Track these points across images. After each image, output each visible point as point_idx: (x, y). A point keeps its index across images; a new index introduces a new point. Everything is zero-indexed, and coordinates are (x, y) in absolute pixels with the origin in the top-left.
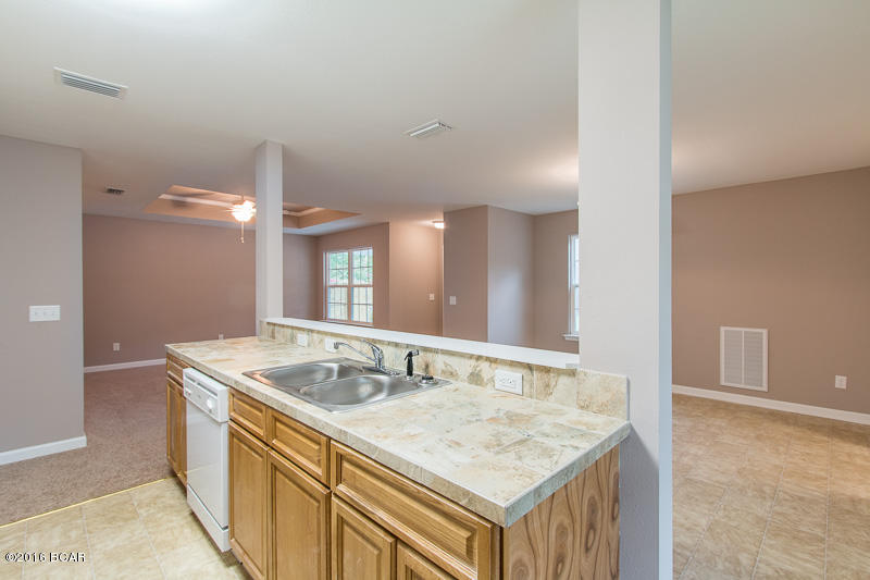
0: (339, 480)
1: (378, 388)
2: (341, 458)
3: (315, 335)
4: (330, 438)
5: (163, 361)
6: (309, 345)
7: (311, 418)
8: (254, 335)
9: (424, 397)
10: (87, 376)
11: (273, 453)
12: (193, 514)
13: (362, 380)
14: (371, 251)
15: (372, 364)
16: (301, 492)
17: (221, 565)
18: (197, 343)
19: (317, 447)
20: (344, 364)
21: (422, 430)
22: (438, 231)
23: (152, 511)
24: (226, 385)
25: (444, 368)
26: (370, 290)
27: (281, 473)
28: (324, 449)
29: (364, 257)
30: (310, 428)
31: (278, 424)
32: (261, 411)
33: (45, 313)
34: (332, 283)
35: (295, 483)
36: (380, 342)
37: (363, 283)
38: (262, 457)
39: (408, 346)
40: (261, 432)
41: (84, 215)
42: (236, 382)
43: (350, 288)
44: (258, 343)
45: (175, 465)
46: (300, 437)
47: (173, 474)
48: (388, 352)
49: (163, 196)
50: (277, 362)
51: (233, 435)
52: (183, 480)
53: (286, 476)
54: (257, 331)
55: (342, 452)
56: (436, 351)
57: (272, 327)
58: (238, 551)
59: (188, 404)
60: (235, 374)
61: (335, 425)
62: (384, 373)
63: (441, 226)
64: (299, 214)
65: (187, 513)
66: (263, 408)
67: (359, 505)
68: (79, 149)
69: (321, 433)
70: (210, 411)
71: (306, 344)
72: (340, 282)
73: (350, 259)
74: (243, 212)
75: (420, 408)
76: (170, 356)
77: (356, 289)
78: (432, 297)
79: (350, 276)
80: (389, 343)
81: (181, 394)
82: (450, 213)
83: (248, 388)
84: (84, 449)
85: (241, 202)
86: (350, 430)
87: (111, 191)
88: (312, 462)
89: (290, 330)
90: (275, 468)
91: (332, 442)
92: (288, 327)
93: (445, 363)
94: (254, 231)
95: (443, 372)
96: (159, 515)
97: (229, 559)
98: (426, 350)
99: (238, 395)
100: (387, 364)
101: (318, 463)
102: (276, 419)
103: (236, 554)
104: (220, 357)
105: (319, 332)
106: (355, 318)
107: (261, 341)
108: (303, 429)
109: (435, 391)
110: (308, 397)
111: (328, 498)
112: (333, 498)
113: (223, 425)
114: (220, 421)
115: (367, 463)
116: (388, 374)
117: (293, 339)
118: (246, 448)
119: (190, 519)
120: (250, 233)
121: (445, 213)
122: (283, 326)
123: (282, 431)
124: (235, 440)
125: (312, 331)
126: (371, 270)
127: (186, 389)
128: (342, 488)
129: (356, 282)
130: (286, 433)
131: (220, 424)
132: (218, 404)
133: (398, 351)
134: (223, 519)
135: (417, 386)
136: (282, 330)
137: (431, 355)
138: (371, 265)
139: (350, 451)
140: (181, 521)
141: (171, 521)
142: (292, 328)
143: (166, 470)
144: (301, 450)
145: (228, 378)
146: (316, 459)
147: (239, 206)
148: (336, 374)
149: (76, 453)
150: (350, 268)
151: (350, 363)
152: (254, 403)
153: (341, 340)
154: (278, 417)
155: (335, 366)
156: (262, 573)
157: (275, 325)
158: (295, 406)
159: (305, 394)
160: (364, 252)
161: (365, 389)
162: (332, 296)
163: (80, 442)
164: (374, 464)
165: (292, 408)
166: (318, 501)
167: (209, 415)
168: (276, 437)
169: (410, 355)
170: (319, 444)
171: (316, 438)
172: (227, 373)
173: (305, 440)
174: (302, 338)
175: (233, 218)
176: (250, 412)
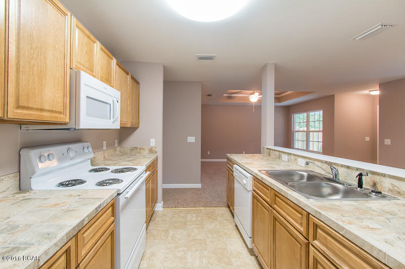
0: (315, 238)
1: (336, 191)
2: (316, 226)
3: (292, 156)
4: (309, 214)
5: (226, 160)
6: (288, 161)
7: (297, 199)
8: (260, 153)
9: (375, 204)
10: (202, 162)
11: (274, 211)
12: (236, 226)
13: (325, 185)
14: (321, 112)
15: (331, 176)
16: (290, 236)
17: (248, 253)
18: (238, 155)
19: (300, 216)
20: (311, 173)
21: (379, 227)
22: (374, 96)
23: (222, 219)
24: (252, 175)
25: (391, 188)
26: (321, 134)
27: (278, 222)
28: (305, 218)
29: (317, 116)
30: (296, 205)
31: (277, 198)
32: (268, 190)
33: (191, 139)
34: (296, 130)
35: (286, 230)
36: (335, 164)
37: (316, 130)
38: (268, 211)
39: (357, 169)
40: (268, 200)
41: (202, 105)
42: (256, 174)
43: (308, 133)
44: (262, 157)
45: (230, 203)
46: (290, 208)
47: (229, 207)
48: (341, 171)
49: (225, 95)
50: (273, 167)
51: (254, 197)
52: (233, 211)
53: (281, 225)
54: (262, 152)
55: (316, 223)
56: (384, 175)
57: (269, 150)
58: (256, 250)
59: (235, 180)
60: (255, 171)
61: (313, 207)
62: (340, 183)
63: (377, 93)
64: (279, 96)
65: (234, 225)
66: (269, 189)
67: (330, 258)
68: (200, 82)
69: (303, 209)
70: (245, 185)
71: (287, 161)
72: (301, 129)
73: (308, 117)
74: (254, 98)
75: (374, 211)
76: (228, 159)
77: (311, 133)
78: (367, 139)
79: (308, 126)
80: (342, 166)
81: (232, 175)
82: (384, 84)
83: (261, 177)
84: (201, 189)
85: (253, 94)
86: (323, 212)
87: (209, 95)
88: (297, 223)
89: (278, 153)
90: (275, 219)
91: (310, 215)
92: (277, 151)
93: (392, 184)
94: (261, 106)
95: (390, 190)
96: (224, 222)
97: (251, 252)
98: (373, 173)
99: (256, 179)
100: (341, 178)
101: (301, 224)
102: (276, 195)
103: (255, 251)
104: (247, 162)
105: (294, 155)
106: (311, 149)
107: (263, 156)
108: (292, 204)
109: (384, 202)
110: (292, 187)
111: (308, 245)
112: (310, 246)
113: (250, 192)
114: (249, 189)
115: (336, 235)
116: (343, 184)
117: (280, 157)
118: (260, 205)
119: (235, 227)
120: (259, 107)
121: (380, 85)
122: (274, 150)
123: (278, 201)
124: (255, 200)
125: (290, 154)
126: (321, 123)
127: (234, 173)
128: (316, 243)
129: (311, 129)
130: (282, 204)
131: (249, 191)
132: (248, 182)
133: (349, 171)
134: (250, 233)
135: (367, 195)
136: (274, 152)
137: (378, 177)
138: (321, 119)
139: (322, 223)
140: (231, 227)
141: (228, 226)
142: (279, 151)
143: (226, 204)
144: (290, 214)
145: (252, 172)
146: (300, 222)
147: (252, 95)
148: (305, 178)
149: (198, 189)
150: (308, 122)
151: (315, 174)
152: (265, 185)
153: (308, 160)
154: (277, 194)
155: (305, 174)
156: (268, 267)
157: (270, 149)
158: (287, 191)
159: (291, 186)
160: (317, 113)
161: (326, 190)
162: (297, 136)
163: (199, 186)
164: (341, 237)
165: (285, 192)
166: (301, 245)
167: (244, 186)
168: (276, 204)
169: (361, 175)
170: (302, 214)
171: (300, 211)
172: (252, 169)
173: (293, 210)
174: (285, 157)
175: (250, 101)
176: (263, 189)
